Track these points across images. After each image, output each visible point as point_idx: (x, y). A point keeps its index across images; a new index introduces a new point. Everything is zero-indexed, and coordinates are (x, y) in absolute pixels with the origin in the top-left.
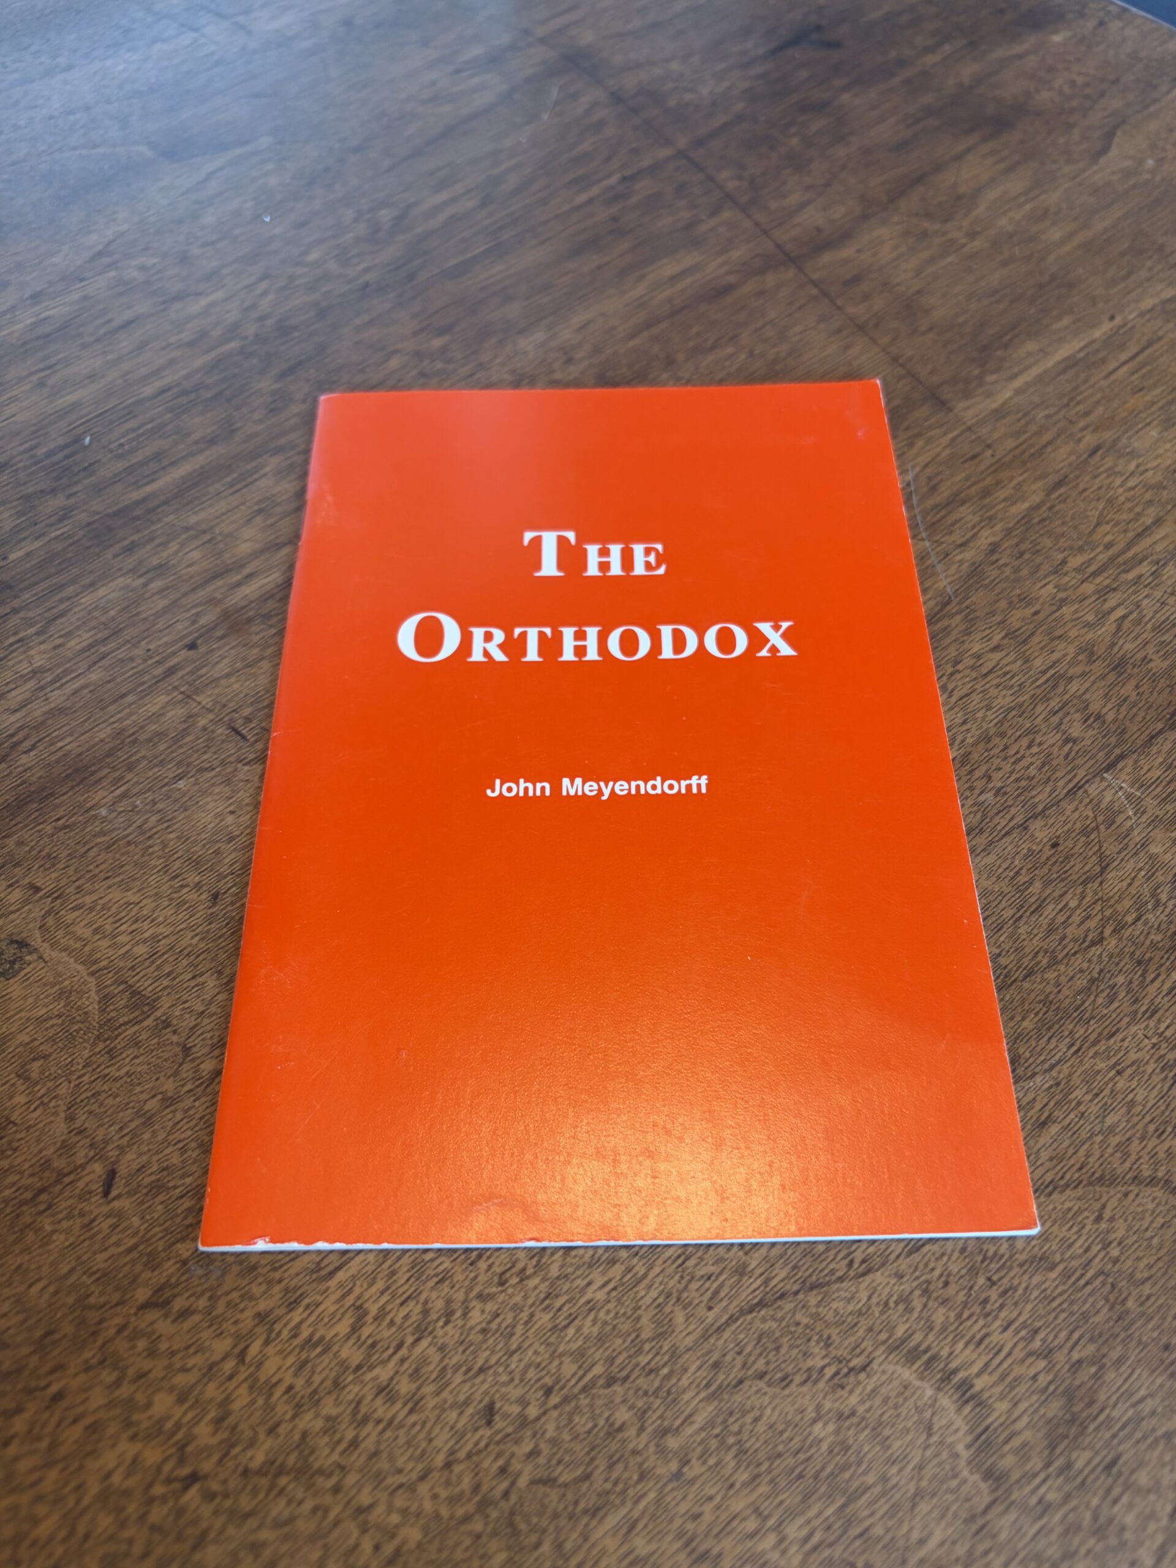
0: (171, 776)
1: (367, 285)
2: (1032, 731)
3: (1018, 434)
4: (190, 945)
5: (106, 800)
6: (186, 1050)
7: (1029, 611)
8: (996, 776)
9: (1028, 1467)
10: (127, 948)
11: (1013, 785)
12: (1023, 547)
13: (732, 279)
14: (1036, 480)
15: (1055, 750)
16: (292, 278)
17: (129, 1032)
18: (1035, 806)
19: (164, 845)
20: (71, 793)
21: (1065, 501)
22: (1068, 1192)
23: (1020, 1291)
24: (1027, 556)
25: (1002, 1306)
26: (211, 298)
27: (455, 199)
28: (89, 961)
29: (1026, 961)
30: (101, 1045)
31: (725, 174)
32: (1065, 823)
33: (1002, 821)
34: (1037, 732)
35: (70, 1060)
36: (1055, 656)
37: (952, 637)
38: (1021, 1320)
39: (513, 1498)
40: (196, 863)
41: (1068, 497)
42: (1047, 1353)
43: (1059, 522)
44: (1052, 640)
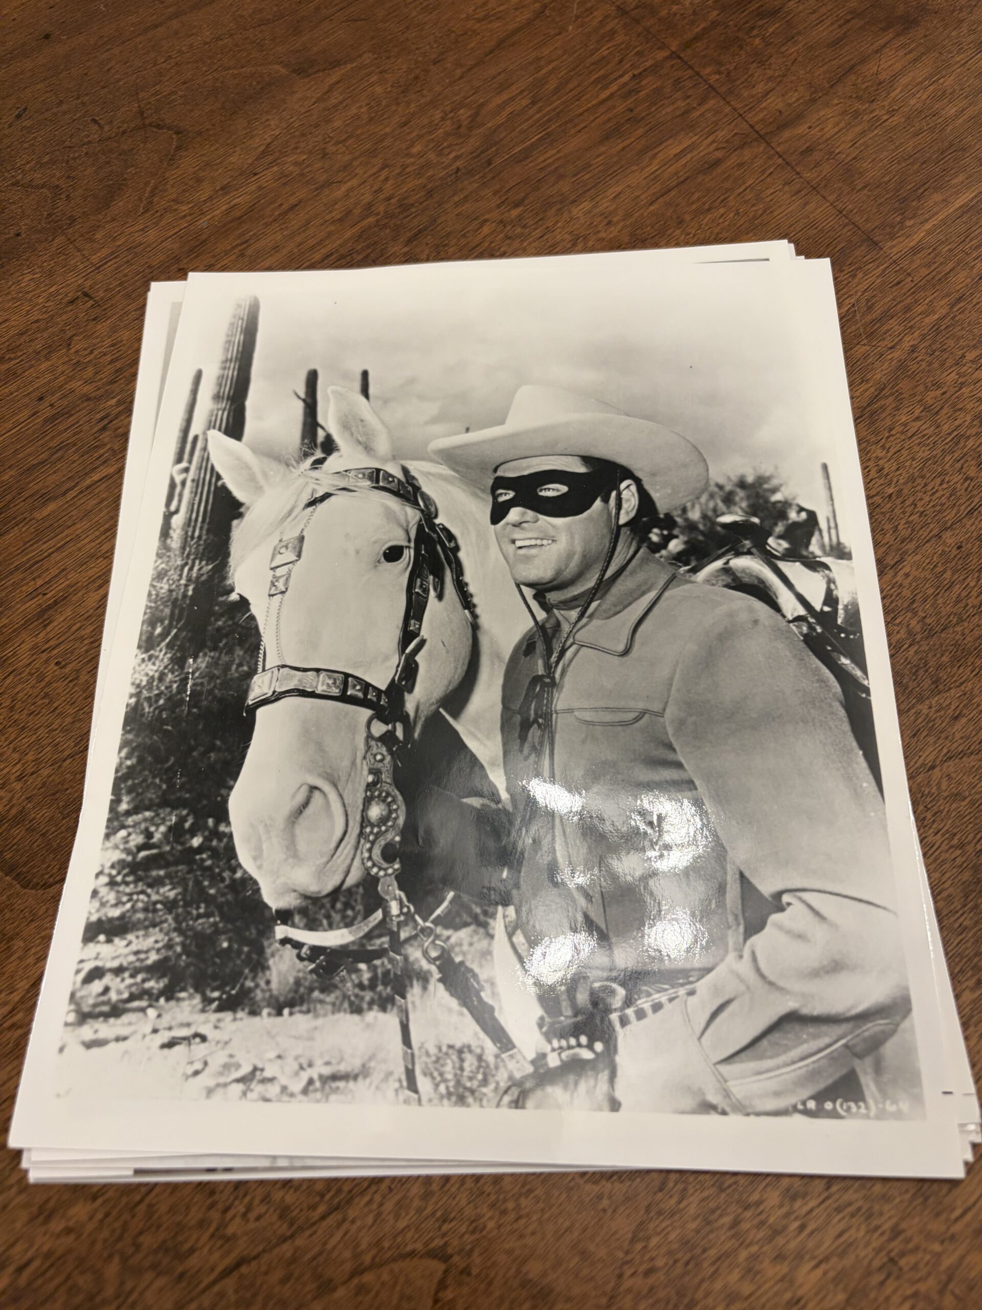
1: (458, 169)
2: (943, 473)
3: (929, 265)
7: (939, 392)
8: (919, 504)
9: (952, 907)
11: (932, 510)
12: (934, 347)
13: (719, 154)
14: (942, 299)
15: (958, 485)
16: (404, 167)
18: (946, 523)
21: (963, 312)
22: (972, 757)
23: (944, 813)
24: (937, 353)
25: (934, 821)
26: (349, 184)
27: (512, 99)
29: (942, 621)
31: (708, 70)
32: (966, 533)
33: (924, 533)
34: (946, 474)
36: (957, 423)
37: (888, 411)
38: (946, 828)
41: (966, 309)
42: (961, 846)
43: (960, 328)
44: (955, 411)
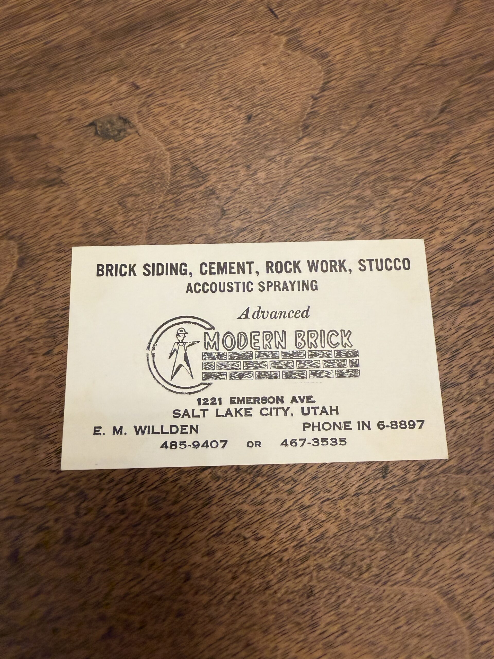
0: (228, 32)
4: (231, 145)
5: (184, 38)
6: (223, 212)
10: (191, 138)
17: (189, 192)
19: (220, 77)
20: (162, 29)
28: (166, 141)
30: (170, 197)
35: (151, 201)
39: (393, 523)
40: (240, 93)
